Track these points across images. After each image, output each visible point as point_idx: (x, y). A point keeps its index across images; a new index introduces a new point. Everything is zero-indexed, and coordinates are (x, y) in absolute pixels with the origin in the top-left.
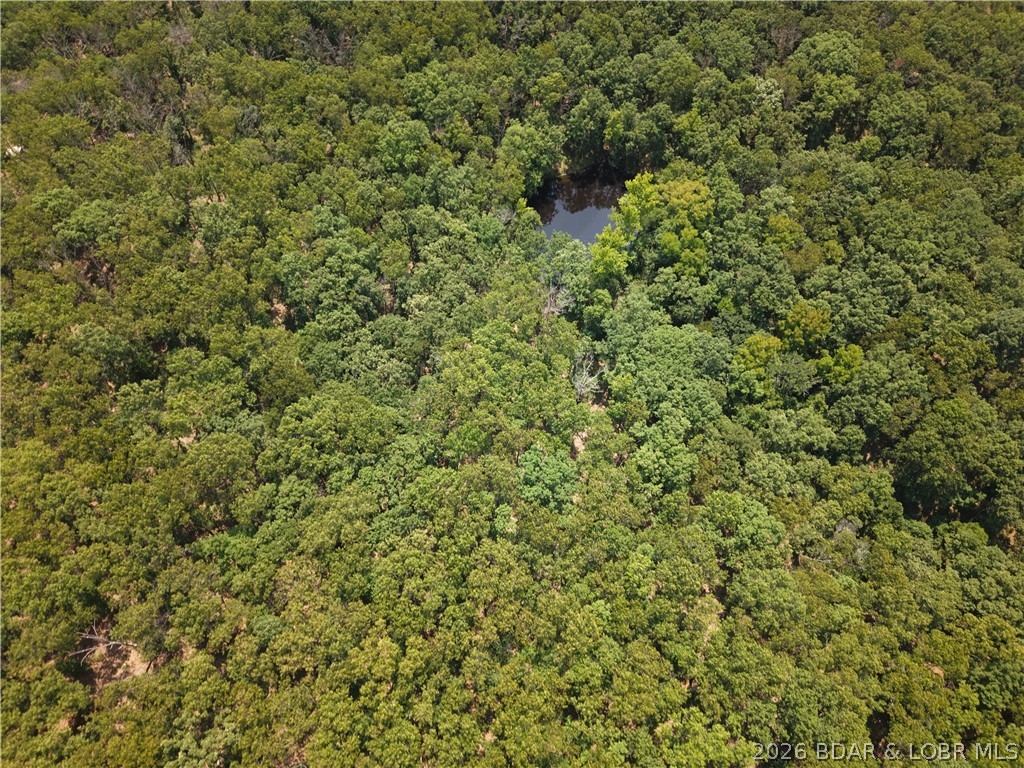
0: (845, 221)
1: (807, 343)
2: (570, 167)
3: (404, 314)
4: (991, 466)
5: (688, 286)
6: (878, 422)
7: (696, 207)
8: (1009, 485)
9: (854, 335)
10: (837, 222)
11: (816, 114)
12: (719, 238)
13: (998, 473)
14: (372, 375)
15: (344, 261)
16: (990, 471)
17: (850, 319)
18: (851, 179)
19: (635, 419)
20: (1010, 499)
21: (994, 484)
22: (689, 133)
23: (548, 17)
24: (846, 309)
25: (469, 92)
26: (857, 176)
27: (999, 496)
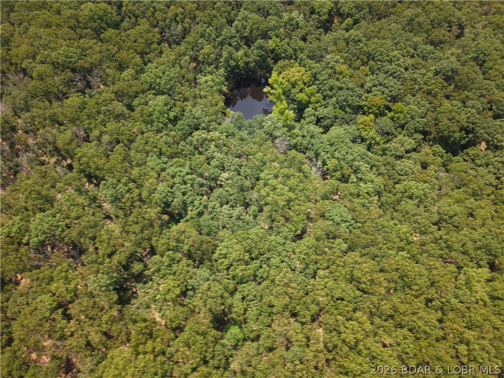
0: (361, 57)
1: (380, 111)
2: (228, 87)
3: (221, 186)
4: (470, 123)
5: (322, 112)
6: (423, 127)
7: (304, 78)
8: (479, 126)
9: (394, 99)
10: (358, 58)
11: (321, 18)
12: (320, 86)
13: (473, 124)
14: (233, 220)
15: (183, 177)
16: (470, 124)
17: (390, 94)
18: (353, 39)
19: (349, 176)
20: (482, 131)
21: (473, 129)
22: (277, 48)
23: (182, 22)
24: (387, 91)
25: (174, 72)
26: (355, 36)
27: (477, 132)
